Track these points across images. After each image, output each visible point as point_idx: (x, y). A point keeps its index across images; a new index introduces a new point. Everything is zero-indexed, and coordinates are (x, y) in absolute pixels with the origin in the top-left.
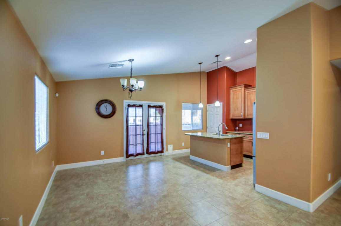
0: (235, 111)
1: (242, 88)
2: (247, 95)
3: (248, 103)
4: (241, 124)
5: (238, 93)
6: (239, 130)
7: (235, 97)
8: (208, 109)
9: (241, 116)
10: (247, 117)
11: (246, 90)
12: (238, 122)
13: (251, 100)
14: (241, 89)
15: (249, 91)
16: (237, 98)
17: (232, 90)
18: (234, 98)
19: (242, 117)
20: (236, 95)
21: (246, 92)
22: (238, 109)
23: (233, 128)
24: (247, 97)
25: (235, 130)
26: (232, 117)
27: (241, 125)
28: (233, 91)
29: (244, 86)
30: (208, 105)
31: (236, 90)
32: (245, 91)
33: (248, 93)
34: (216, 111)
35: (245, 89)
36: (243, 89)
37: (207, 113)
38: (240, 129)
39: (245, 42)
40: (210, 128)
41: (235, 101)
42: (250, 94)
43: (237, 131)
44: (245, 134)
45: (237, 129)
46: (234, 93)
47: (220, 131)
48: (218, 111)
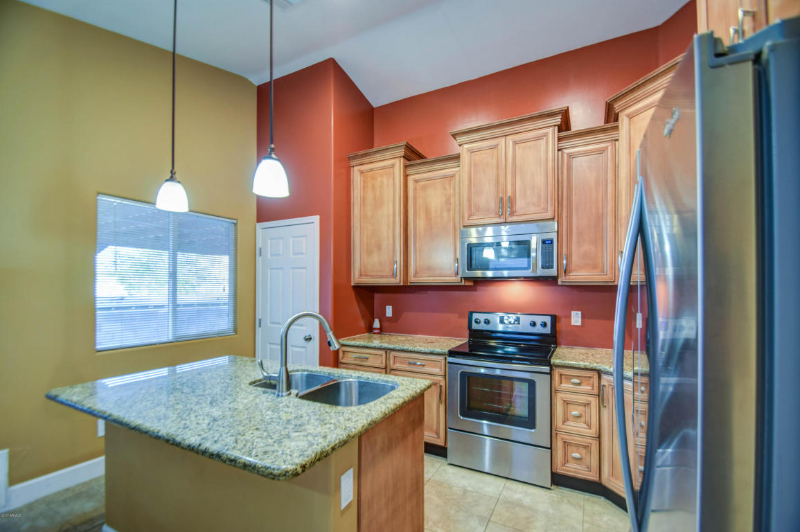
0: (369, 253)
1: (397, 161)
2: (415, 189)
3: (419, 224)
4: (391, 307)
5: (379, 179)
6: (381, 330)
7: (370, 196)
8: (259, 244)
9: (394, 275)
10: (413, 279)
11: (409, 171)
12: (377, 296)
13: (428, 212)
14: (393, 166)
15: (419, 174)
16: (378, 203)
17: (356, 168)
18: (364, 199)
19: (397, 281)
20: (373, 186)
21: (410, 179)
22: (379, 247)
23: (362, 324)
24: (415, 198)
25: (370, 329)
26: (356, 278)
27: (389, 311)
28: (362, 172)
29: (402, 152)
30: (259, 226)
31: (372, 170)
32: (406, 176)
33: (416, 181)
34: (294, 254)
35: (406, 167)
36: (399, 164)
37: (259, 260)
38: (386, 324)
40: (269, 325)
41: (369, 214)
42: (424, 188)
43: (375, 333)
44: (411, 352)
45: (377, 324)
46: (364, 182)
47: (311, 339)
48: (303, 254)
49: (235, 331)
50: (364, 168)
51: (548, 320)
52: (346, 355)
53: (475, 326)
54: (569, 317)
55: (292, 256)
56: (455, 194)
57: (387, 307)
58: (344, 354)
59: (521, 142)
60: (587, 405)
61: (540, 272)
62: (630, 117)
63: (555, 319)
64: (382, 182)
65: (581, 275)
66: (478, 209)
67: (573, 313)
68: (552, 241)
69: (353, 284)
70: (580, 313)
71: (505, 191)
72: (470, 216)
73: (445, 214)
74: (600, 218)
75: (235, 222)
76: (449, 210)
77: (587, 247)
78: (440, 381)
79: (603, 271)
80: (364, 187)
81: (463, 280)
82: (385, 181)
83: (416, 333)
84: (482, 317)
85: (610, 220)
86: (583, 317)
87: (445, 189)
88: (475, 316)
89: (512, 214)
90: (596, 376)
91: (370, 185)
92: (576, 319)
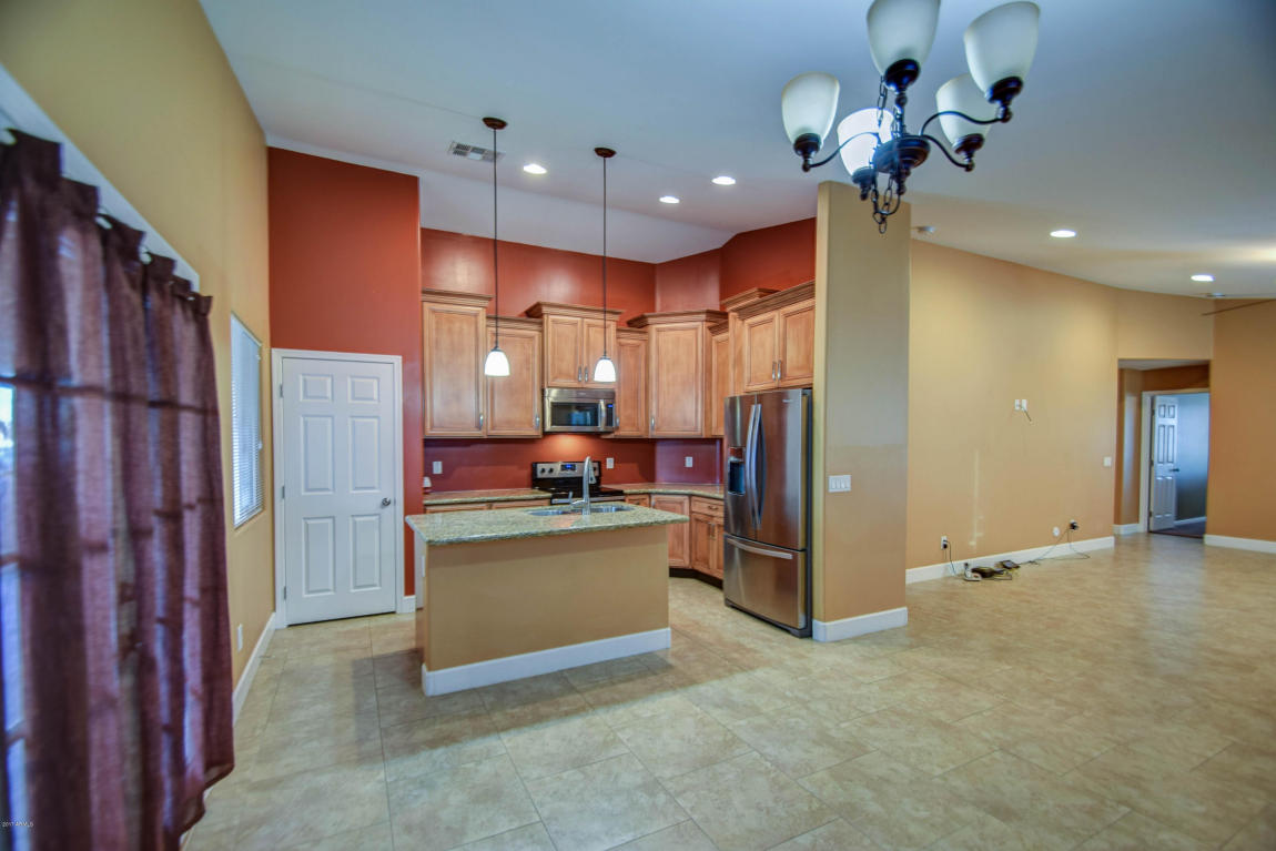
0: (445, 403)
1: (481, 310)
4: (440, 463)
5: (457, 325)
6: (432, 490)
7: (445, 338)
8: (278, 380)
9: (479, 429)
10: (491, 432)
14: (476, 314)
16: (457, 350)
17: (429, 305)
18: (438, 343)
19: (480, 433)
20: (450, 330)
21: (488, 330)
22: (459, 398)
26: (428, 431)
27: (438, 468)
29: (487, 303)
30: (276, 352)
31: (448, 312)
32: (486, 326)
33: (493, 335)
34: (354, 398)
35: (486, 318)
36: (482, 316)
37: (278, 402)
38: (436, 483)
39: (715, 181)
40: (304, 493)
41: (444, 360)
45: (427, 483)
46: (437, 323)
47: (389, 503)
48: (372, 399)
49: (263, 504)
50: (438, 307)
51: (596, 465)
53: (540, 475)
54: (606, 462)
55: (350, 401)
57: (436, 463)
59: (594, 326)
61: (589, 429)
62: (659, 330)
63: (600, 463)
64: (462, 329)
65: (626, 431)
67: (608, 459)
69: (425, 437)
70: (612, 459)
71: (581, 362)
72: (554, 378)
73: (525, 371)
74: (637, 392)
75: (261, 345)
76: (528, 369)
77: (630, 412)
79: (636, 428)
80: (438, 329)
82: (465, 327)
84: (547, 467)
85: (642, 395)
86: (614, 462)
87: (523, 347)
88: (540, 467)
89: (586, 382)
91: (445, 327)
92: (610, 464)
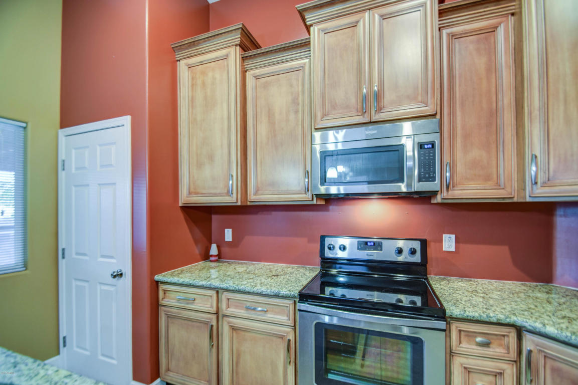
0: (200, 165)
1: (232, 50)
2: (255, 88)
3: (259, 131)
4: (230, 230)
5: (210, 74)
6: (220, 256)
7: (199, 95)
8: (62, 156)
9: (229, 193)
10: (254, 197)
11: (249, 64)
12: (215, 218)
13: (270, 114)
14: (226, 58)
15: (259, 69)
16: (210, 104)
17: (182, 62)
18: (192, 100)
19: (233, 199)
20: (204, 84)
21: (249, 75)
22: (211, 158)
23: (197, 251)
24: (256, 98)
25: (206, 257)
26: (185, 197)
27: (229, 235)
28: (190, 67)
30: (62, 133)
31: (201, 63)
32: (244, 72)
33: (257, 78)
34: (102, 166)
35: (244, 59)
36: (234, 54)
37: (62, 175)
38: (225, 250)
40: (74, 256)
41: (199, 118)
42: (266, 86)
43: (211, 261)
44: (249, 293)
45: (214, 250)
46: (193, 79)
47: (121, 274)
48: (111, 165)
49: (26, 266)
50: (192, 61)
51: (417, 245)
52: (167, 294)
53: (328, 254)
54: (441, 241)
55: (99, 169)
56: (303, 92)
57: (226, 230)
58: (165, 294)
59: (391, 16)
60: (499, 374)
63: (424, 243)
64: (214, 78)
66: (334, 107)
67: (446, 237)
68: (433, 145)
69: (180, 205)
70: (453, 236)
71: (370, 81)
72: (324, 115)
73: (292, 117)
74: (494, 114)
75: (24, 125)
76: (297, 112)
77: (476, 153)
78: (287, 333)
79: (498, 184)
80: (193, 85)
81: (315, 199)
82: (217, 76)
83: (259, 260)
84: (337, 242)
86: (457, 241)
87: (291, 86)
88: (328, 241)
89: (379, 110)
90: (513, 335)
91: (199, 82)
92: (449, 243)
